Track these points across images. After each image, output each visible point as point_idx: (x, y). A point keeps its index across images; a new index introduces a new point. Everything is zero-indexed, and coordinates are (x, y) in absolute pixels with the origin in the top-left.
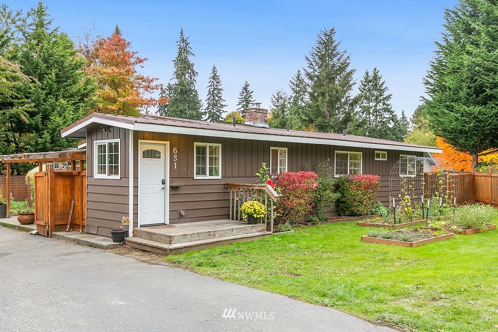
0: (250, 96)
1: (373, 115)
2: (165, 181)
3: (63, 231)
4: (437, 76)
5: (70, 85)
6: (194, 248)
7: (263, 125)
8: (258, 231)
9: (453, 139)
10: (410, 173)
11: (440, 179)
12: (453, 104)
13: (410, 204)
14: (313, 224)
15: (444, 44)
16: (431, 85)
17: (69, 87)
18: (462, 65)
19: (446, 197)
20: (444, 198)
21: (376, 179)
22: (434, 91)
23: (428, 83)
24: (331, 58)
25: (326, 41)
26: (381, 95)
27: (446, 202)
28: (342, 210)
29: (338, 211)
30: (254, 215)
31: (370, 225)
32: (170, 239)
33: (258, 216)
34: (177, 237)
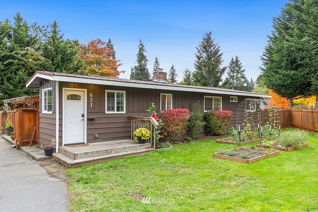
0: (175, 71)
1: (236, 80)
2: (84, 115)
3: (28, 146)
4: (268, 55)
5: (69, 63)
6: (93, 163)
7: (164, 82)
8: (145, 148)
9: (278, 90)
10: (252, 109)
11: (270, 113)
12: (278, 70)
13: (250, 129)
14: (188, 141)
15: (273, 37)
16: (265, 60)
17: (68, 64)
18: (283, 47)
19: (274, 125)
20: (272, 126)
21: (230, 113)
22: (266, 64)
23: (263, 59)
24: (210, 47)
25: (207, 38)
26: (240, 70)
27: (274, 128)
28: (209, 132)
29: (206, 133)
30: (142, 138)
31: (224, 143)
32: (75, 156)
33: (145, 139)
34: (80, 154)
